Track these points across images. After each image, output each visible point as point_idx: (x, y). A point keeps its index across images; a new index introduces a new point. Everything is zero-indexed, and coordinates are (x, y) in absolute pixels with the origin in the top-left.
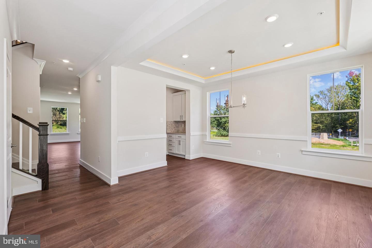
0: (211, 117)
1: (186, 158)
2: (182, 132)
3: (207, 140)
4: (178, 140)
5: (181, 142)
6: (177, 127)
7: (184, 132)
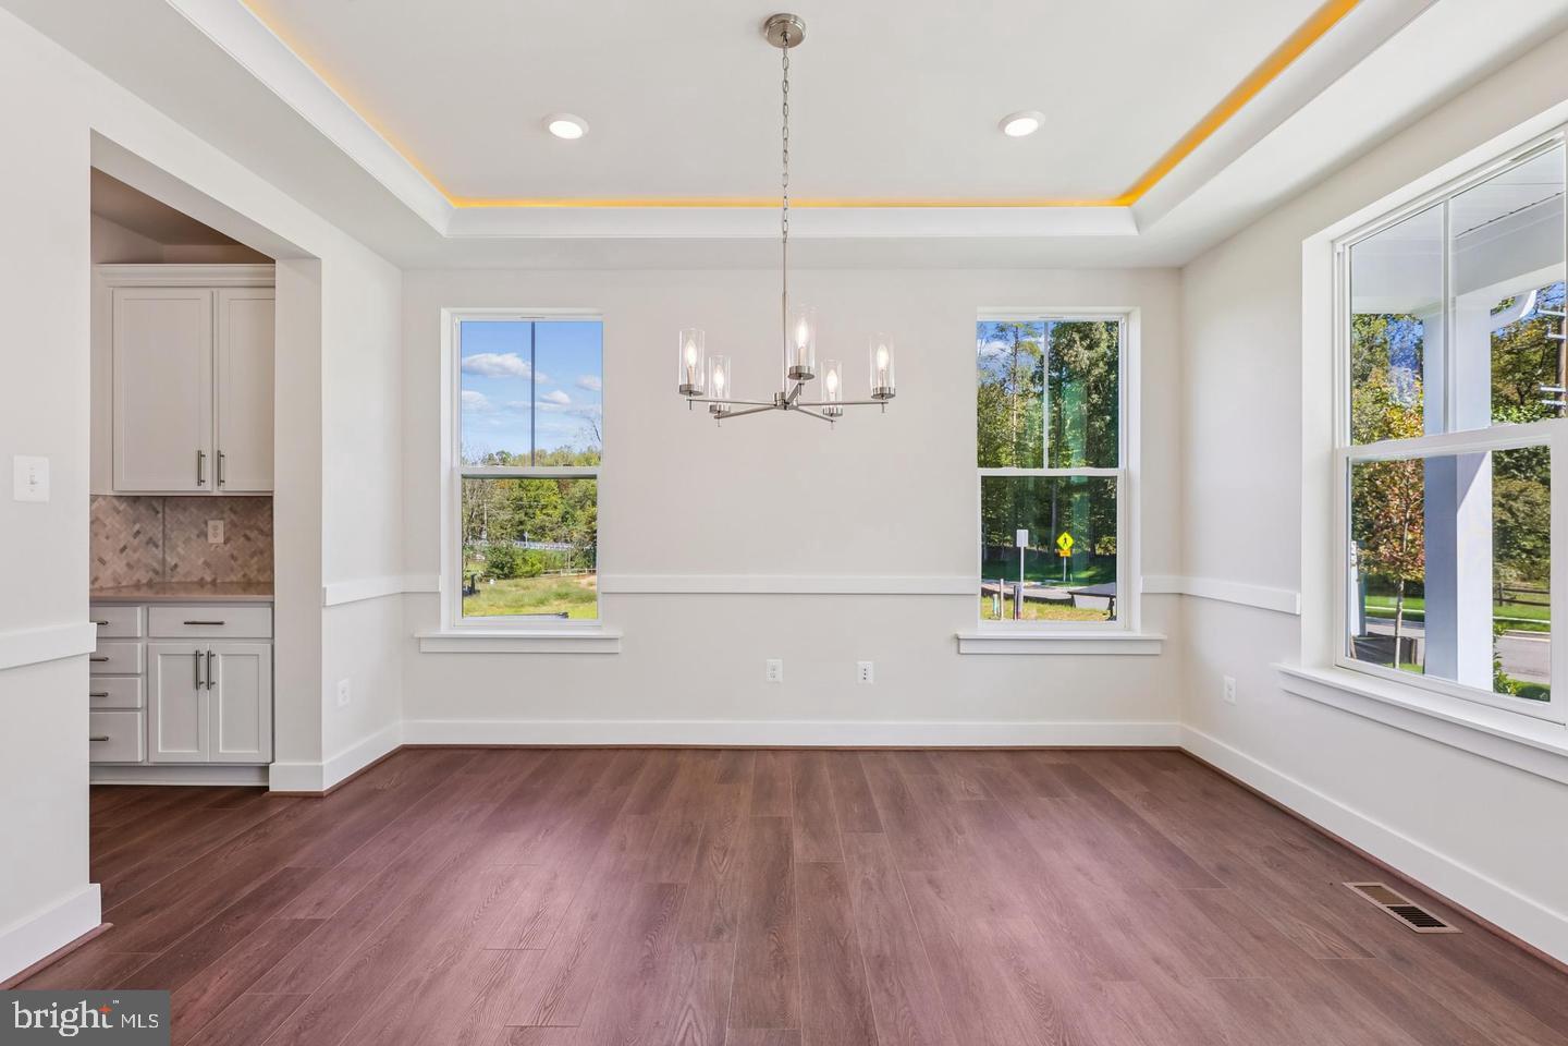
0: (464, 477)
1: (277, 785)
2: (201, 583)
3: (444, 631)
4: (189, 648)
5: (219, 664)
6: (151, 542)
7: (257, 582)
